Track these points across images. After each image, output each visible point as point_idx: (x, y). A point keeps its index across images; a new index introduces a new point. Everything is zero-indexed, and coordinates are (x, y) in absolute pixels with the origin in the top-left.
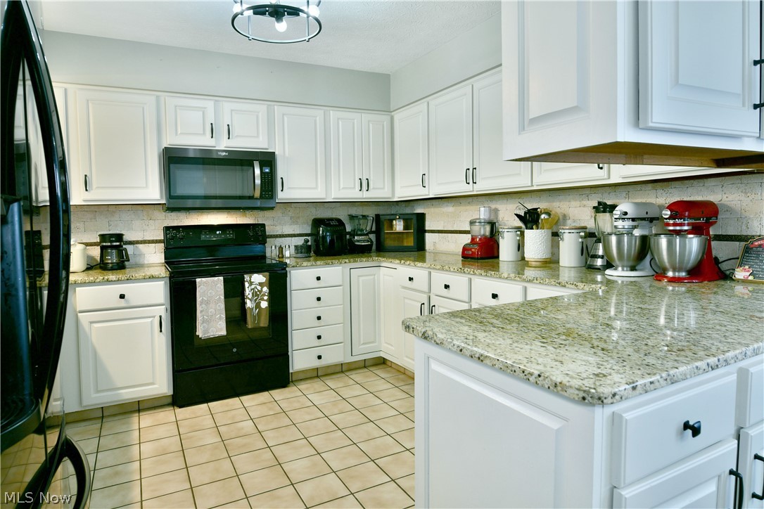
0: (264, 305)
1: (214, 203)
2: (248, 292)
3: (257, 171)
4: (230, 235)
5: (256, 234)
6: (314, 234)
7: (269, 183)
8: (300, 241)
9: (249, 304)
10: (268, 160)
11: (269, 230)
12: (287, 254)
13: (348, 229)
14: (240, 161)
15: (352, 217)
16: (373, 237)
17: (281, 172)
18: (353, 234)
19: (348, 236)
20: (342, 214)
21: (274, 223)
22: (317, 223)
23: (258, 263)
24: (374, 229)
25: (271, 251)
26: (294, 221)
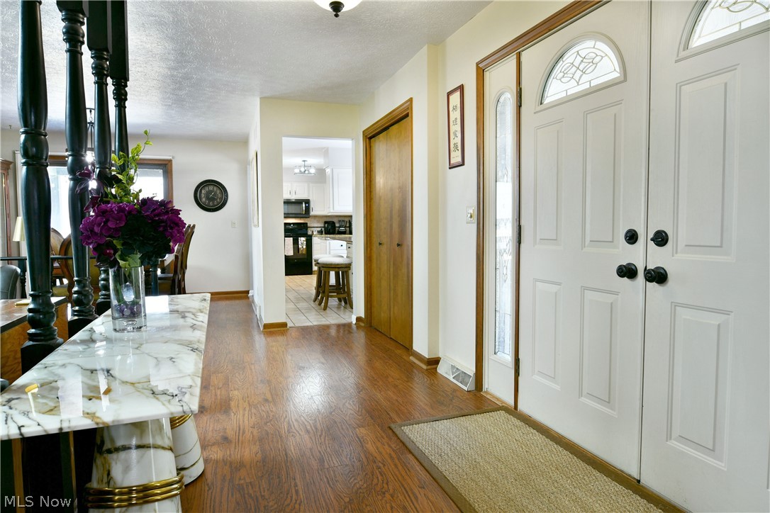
0: (304, 247)
1: (291, 216)
2: (300, 243)
3: (304, 205)
4: (296, 226)
5: (304, 226)
6: (324, 227)
7: (308, 209)
8: (319, 229)
9: (300, 246)
10: (307, 202)
11: (309, 225)
12: (315, 233)
13: (337, 225)
14: (299, 202)
15: (339, 221)
16: (348, 229)
17: (312, 205)
18: (339, 227)
19: (337, 229)
20: (335, 220)
21: (310, 223)
22: (326, 223)
23: (305, 235)
24: (348, 225)
25: (310, 233)
26: (318, 222)
